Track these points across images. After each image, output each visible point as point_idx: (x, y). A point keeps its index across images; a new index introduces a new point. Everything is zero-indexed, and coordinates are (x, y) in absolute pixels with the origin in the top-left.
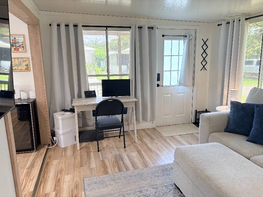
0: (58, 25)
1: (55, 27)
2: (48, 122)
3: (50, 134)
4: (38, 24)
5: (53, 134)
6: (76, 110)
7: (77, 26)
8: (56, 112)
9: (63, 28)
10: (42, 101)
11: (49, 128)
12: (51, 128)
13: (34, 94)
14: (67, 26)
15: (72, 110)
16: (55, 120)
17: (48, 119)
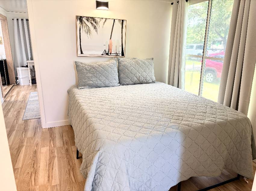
0: (18, 20)
1: (15, 21)
2: (14, 72)
3: (15, 78)
4: (6, 19)
5: (17, 78)
6: (29, 66)
7: (23, 20)
8: (18, 67)
9: (20, 21)
10: (10, 60)
11: (14, 76)
12: (15, 75)
13: (5, 57)
14: (22, 20)
15: (27, 66)
16: (18, 71)
17: (13, 70)
